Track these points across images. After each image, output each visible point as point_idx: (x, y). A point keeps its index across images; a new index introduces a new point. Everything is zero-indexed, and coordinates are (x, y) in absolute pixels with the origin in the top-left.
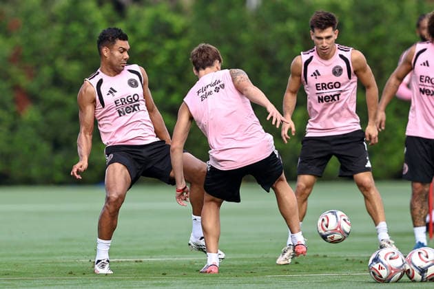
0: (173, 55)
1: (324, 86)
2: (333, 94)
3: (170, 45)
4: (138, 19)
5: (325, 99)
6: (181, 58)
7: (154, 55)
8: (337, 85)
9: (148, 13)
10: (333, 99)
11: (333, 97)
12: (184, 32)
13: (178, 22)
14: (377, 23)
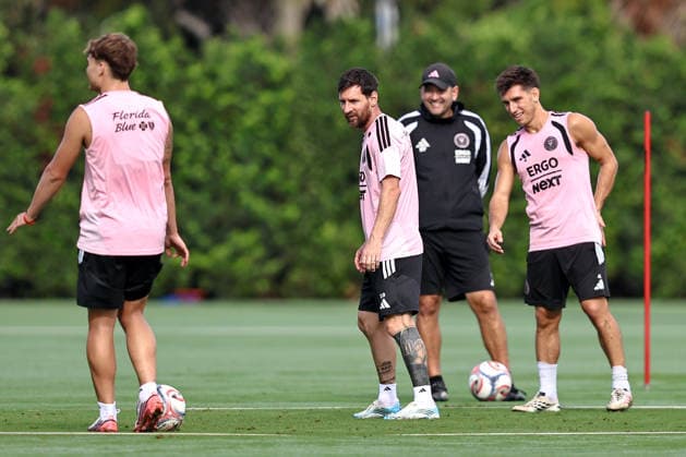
0: (270, 112)
1: (538, 168)
2: (550, 177)
3: (266, 98)
4: (220, 59)
5: (541, 186)
6: (281, 117)
7: (243, 112)
8: (553, 163)
9: (235, 50)
10: (551, 184)
11: (551, 181)
12: (287, 79)
13: (279, 65)
14: (566, 70)
